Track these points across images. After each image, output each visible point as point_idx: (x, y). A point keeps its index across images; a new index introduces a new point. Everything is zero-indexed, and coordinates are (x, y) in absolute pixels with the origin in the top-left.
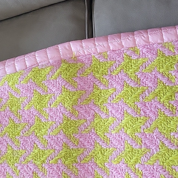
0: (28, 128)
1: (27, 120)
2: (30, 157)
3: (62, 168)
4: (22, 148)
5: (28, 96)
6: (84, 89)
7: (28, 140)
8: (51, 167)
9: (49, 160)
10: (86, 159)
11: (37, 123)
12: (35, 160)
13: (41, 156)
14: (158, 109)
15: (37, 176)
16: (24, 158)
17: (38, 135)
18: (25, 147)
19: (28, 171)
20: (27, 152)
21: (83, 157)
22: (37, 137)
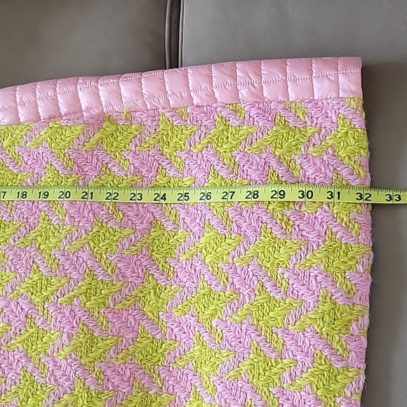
0: (25, 232)
1: (25, 217)
2: (24, 286)
3: (79, 314)
4: (10, 268)
5: (36, 172)
6: (140, 174)
7: (23, 255)
8: (59, 309)
9: (57, 297)
10: (126, 302)
11: (42, 224)
12: (32, 294)
13: (43, 287)
14: (262, 222)
15: (34, 323)
16: (12, 287)
17: (42, 247)
18: (15, 268)
19: (17, 313)
20: (18, 277)
21: (120, 298)
22: (40, 251)
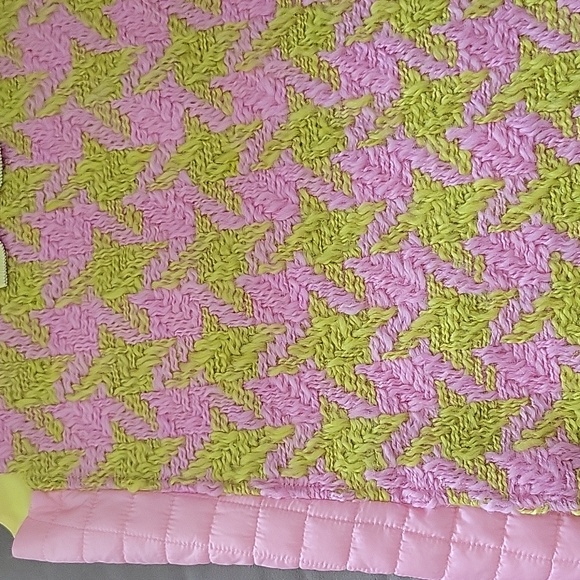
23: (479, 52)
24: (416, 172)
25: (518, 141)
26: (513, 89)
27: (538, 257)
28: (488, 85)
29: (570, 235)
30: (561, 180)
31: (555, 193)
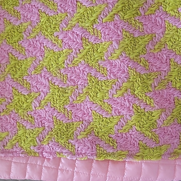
23: (64, 7)
24: (45, 47)
25: (76, 37)
26: (75, 19)
27: (84, 75)
28: (67, 18)
29: (94, 68)
30: (90, 49)
31: (88, 54)
